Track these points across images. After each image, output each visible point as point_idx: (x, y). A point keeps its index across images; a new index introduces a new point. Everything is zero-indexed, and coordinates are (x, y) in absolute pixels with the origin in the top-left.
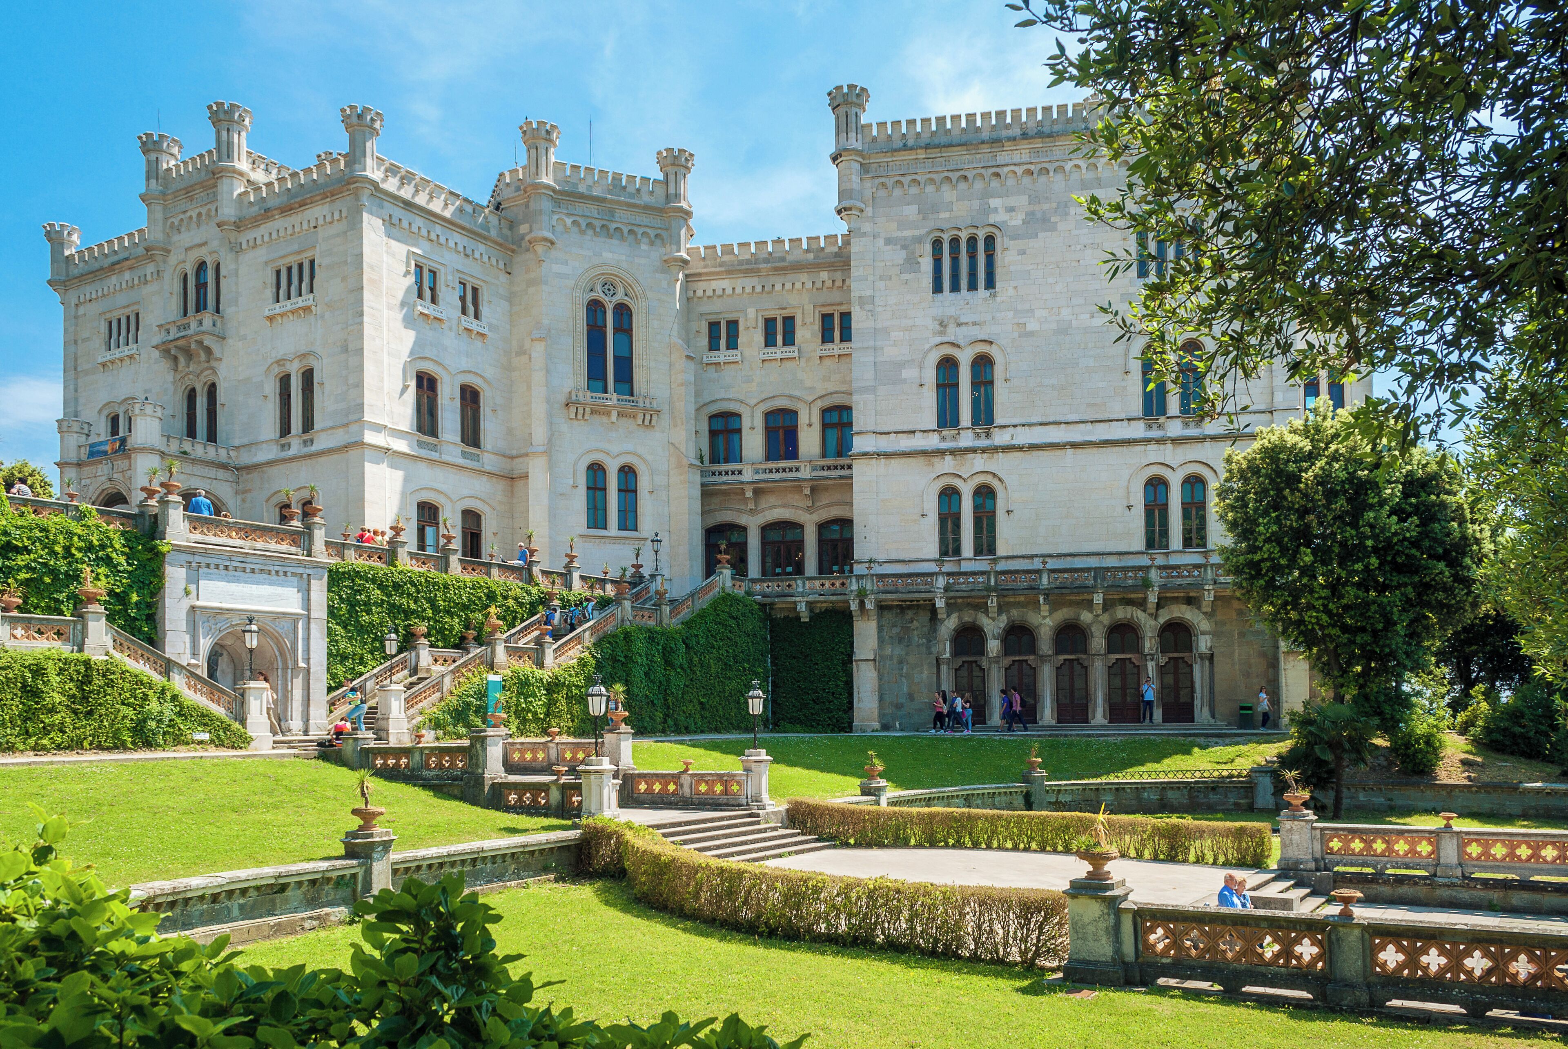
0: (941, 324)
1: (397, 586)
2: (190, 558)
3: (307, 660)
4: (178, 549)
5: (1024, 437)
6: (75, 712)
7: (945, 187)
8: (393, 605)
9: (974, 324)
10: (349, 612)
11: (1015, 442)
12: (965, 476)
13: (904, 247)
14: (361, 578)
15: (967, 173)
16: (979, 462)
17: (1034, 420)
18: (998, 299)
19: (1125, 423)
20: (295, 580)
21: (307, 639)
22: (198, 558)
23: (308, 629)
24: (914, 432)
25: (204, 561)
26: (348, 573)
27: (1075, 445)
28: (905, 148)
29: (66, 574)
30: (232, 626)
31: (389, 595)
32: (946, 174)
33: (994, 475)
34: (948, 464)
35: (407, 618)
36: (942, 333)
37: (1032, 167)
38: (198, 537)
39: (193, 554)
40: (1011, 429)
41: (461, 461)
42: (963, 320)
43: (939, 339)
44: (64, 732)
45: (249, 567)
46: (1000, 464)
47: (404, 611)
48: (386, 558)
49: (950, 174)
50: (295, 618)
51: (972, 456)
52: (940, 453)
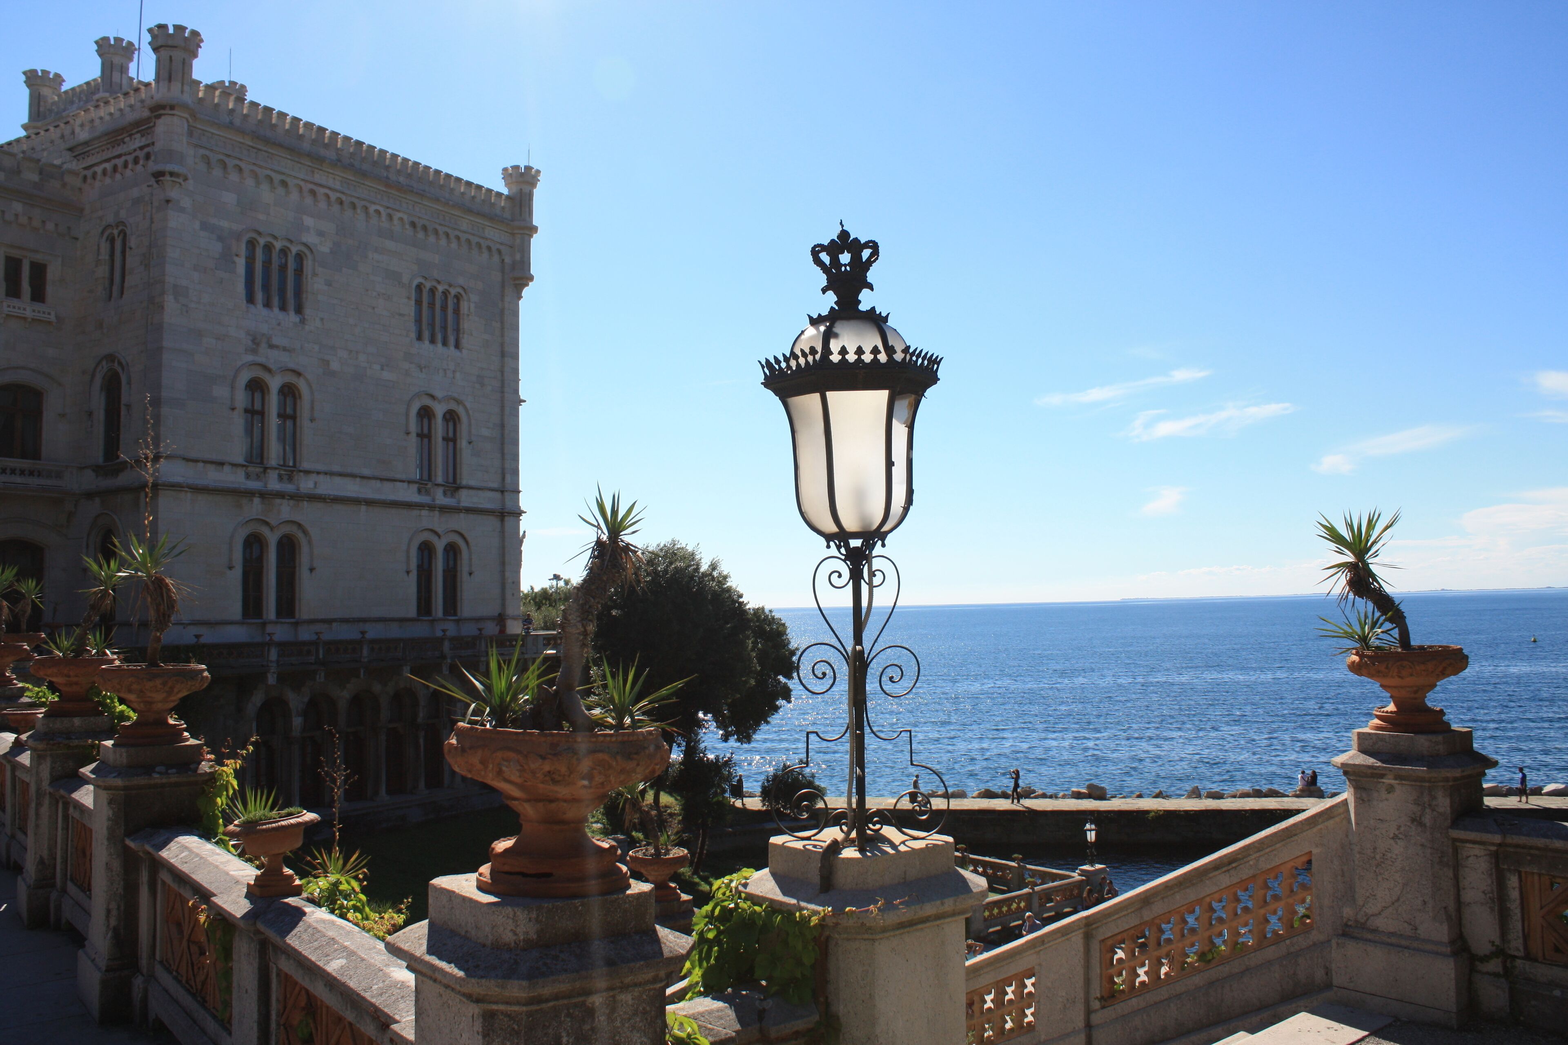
0: (254, 341)
5: (327, 486)
7: (265, 187)
9: (285, 349)
11: (320, 491)
12: (273, 522)
13: (220, 239)
15: (288, 180)
16: (285, 510)
17: (336, 468)
18: (307, 327)
19: (405, 484)
24: (222, 464)
27: (369, 503)
28: (230, 126)
32: (268, 172)
33: (299, 525)
34: (255, 508)
36: (254, 351)
37: (344, 198)
40: (314, 475)
42: (276, 341)
43: (250, 358)
46: (307, 514)
49: (273, 174)
51: (278, 501)
52: (250, 494)
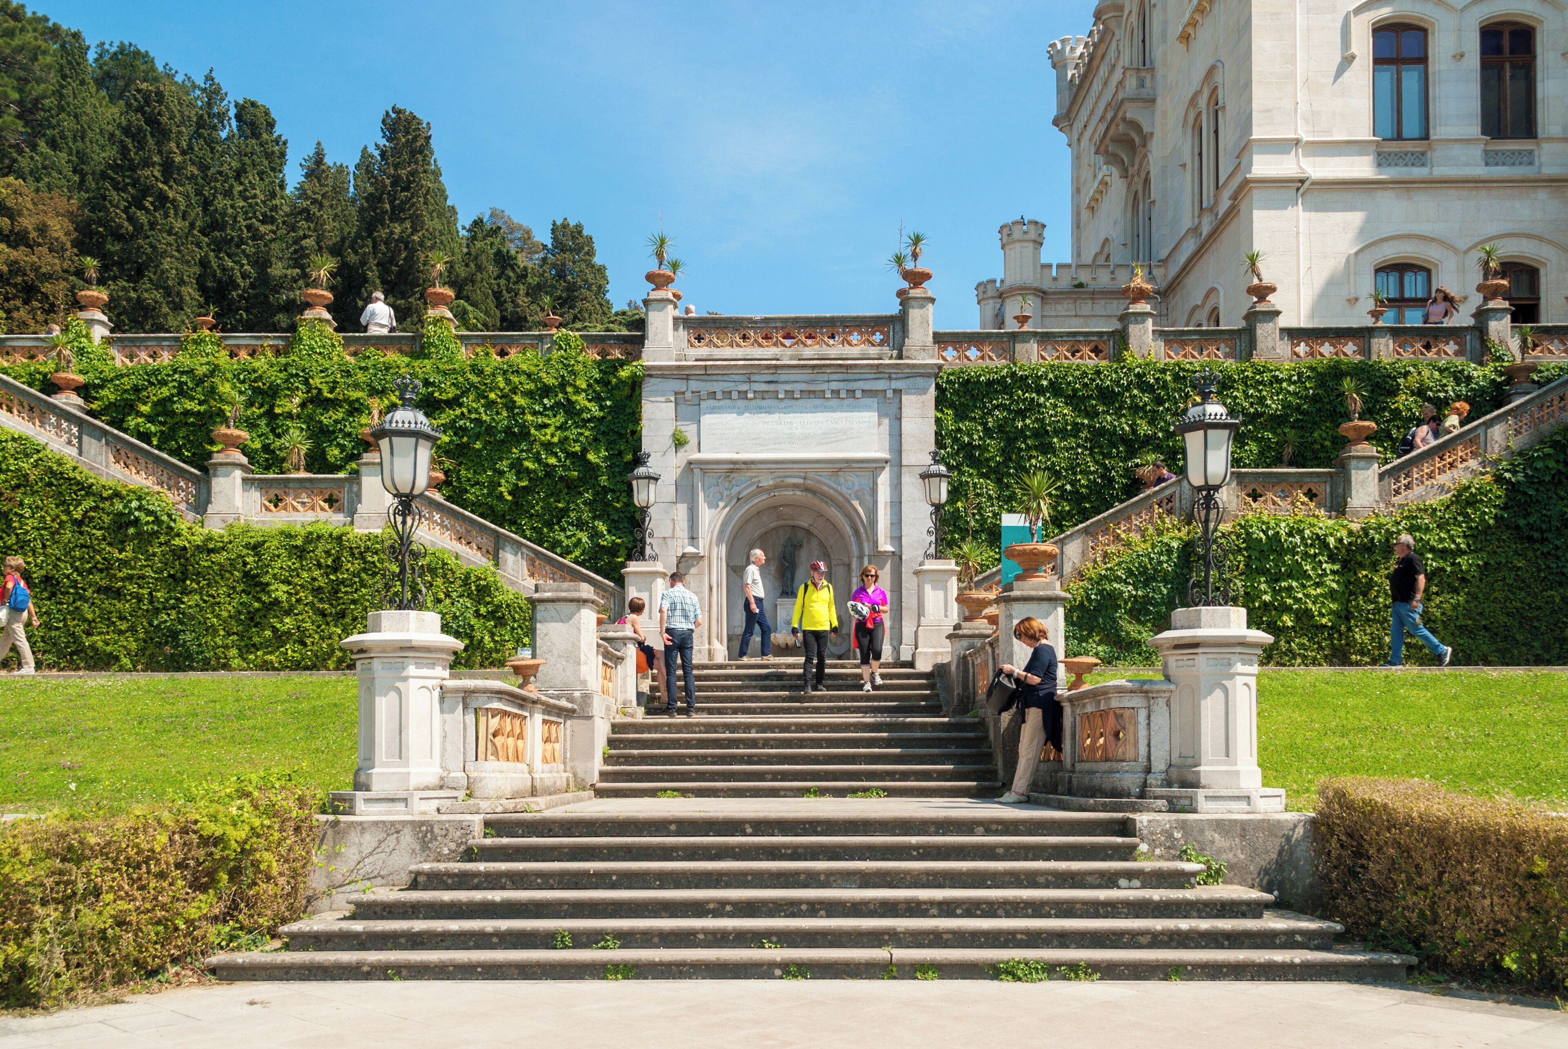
1: (1108, 396)
2: (680, 386)
3: (897, 539)
4: (665, 373)
6: (323, 614)
8: (1102, 432)
10: (1003, 452)
14: (1028, 389)
20: (873, 402)
21: (897, 504)
22: (694, 385)
23: (897, 486)
25: (704, 387)
26: (1001, 381)
29: (508, 430)
30: (760, 490)
31: (1093, 414)
35: (1132, 453)
38: (703, 351)
39: (687, 378)
41: (1481, 171)
44: (305, 645)
45: (781, 388)
47: (1124, 439)
48: (1109, 347)
50: (873, 467)
